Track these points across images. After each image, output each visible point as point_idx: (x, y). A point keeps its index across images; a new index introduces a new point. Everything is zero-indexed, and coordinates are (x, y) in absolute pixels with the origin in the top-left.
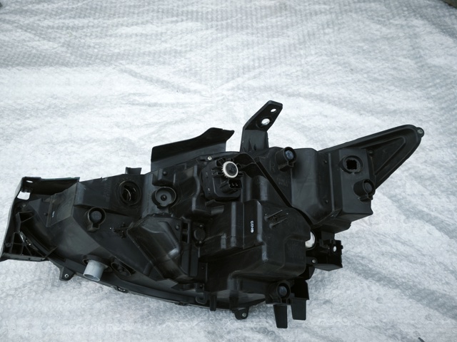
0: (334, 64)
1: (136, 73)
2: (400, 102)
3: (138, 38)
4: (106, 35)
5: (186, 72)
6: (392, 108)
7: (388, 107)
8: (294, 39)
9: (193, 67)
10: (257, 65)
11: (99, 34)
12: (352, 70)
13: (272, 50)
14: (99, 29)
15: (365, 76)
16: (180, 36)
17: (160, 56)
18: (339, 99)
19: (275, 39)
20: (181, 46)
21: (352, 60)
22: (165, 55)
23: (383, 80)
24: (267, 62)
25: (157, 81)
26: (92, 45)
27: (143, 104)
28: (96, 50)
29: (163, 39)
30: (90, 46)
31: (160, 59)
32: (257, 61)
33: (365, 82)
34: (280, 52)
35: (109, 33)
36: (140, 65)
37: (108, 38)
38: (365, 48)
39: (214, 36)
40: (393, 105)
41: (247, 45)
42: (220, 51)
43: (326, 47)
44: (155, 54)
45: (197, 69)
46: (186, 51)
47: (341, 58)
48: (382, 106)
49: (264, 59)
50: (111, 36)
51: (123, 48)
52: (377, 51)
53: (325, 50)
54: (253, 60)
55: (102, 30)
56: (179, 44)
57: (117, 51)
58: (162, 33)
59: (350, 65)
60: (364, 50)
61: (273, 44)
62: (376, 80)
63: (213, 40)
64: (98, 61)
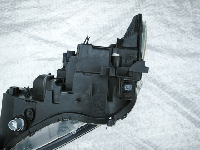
0: (158, 21)
1: (38, 38)
2: (197, 47)
3: (36, 9)
4: (15, 9)
5: (68, 34)
6: (193, 51)
7: (190, 51)
8: (132, 4)
9: (73, 30)
10: (111, 25)
11: (10, 8)
12: (169, 25)
13: (120, 13)
14: (9, 4)
15: (177, 29)
16: (62, 6)
17: (51, 23)
18: (162, 47)
19: (121, 5)
20: (63, 14)
21: (169, 18)
22: (54, 22)
23: (187, 31)
24: (118, 24)
25: (52, 42)
26: (7, 17)
27: (45, 59)
28: (10, 21)
29: (51, 9)
30: (6, 18)
31: (51, 25)
32: (111, 22)
33: (177, 34)
34: (125, 14)
35: (16, 7)
36: (40, 31)
37: (16, 11)
38: (176, 8)
39: (83, 5)
40: (193, 50)
41: (104, 11)
42: (88, 17)
43: (153, 8)
44: (48, 21)
45: (75, 31)
46: (67, 18)
47: (162, 17)
48: (187, 50)
49: (116, 21)
50: (18, 9)
51: (27, 18)
52: (184, 10)
53: (152, 10)
54: (109, 22)
55: (11, 4)
56: (62, 13)
57: (23, 20)
58: (50, 5)
59: (168, 22)
60: (176, 10)
61: (120, 9)
62: (183, 32)
63: (82, 8)
64: (12, 30)
